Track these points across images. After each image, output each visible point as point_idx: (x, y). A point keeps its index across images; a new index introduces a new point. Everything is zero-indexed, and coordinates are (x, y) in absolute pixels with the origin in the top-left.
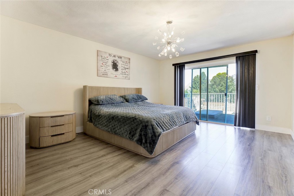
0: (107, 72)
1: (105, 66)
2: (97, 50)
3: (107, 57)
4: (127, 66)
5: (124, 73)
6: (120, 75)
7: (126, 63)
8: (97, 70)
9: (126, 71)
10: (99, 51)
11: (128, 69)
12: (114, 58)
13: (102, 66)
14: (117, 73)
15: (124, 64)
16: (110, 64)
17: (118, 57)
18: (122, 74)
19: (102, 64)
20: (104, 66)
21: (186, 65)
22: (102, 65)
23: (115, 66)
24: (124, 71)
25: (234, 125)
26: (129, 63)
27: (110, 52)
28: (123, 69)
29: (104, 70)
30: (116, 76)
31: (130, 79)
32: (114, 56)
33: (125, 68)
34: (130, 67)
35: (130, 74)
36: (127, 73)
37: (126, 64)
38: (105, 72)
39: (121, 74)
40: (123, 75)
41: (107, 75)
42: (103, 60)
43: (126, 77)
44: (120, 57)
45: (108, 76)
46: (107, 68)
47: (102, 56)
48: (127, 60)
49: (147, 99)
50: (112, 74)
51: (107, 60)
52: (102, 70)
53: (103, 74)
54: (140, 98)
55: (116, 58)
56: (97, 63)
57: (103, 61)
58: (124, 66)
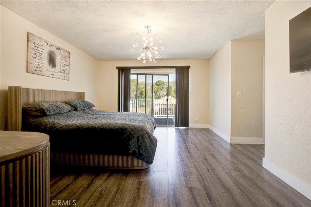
0: (41, 67)
1: (39, 58)
2: (28, 33)
3: (42, 46)
4: (67, 62)
5: (63, 72)
6: (57, 73)
7: (65, 57)
8: (27, 63)
9: (65, 68)
10: (31, 34)
11: (67, 65)
12: (51, 48)
13: (35, 58)
14: (54, 70)
15: (64, 59)
16: (45, 56)
17: (56, 48)
18: (61, 72)
19: (35, 54)
20: (37, 57)
21: (131, 70)
22: (35, 56)
23: (52, 61)
24: (62, 68)
25: (174, 126)
26: (69, 58)
27: (47, 40)
28: (62, 65)
29: (37, 63)
30: (53, 75)
31: (69, 80)
32: (51, 46)
33: (64, 64)
34: (69, 63)
35: (69, 74)
36: (66, 72)
37: (66, 60)
38: (38, 66)
39: (59, 72)
40: (62, 74)
41: (41, 71)
42: (36, 48)
43: (65, 76)
44: (59, 49)
45: (43, 73)
46: (42, 62)
47: (34, 43)
48: (67, 54)
49: (94, 106)
50: (48, 71)
51: (42, 50)
52: (34, 63)
53: (36, 70)
54: (87, 104)
55: (54, 49)
56: (27, 52)
57: (36, 51)
58: (63, 61)
